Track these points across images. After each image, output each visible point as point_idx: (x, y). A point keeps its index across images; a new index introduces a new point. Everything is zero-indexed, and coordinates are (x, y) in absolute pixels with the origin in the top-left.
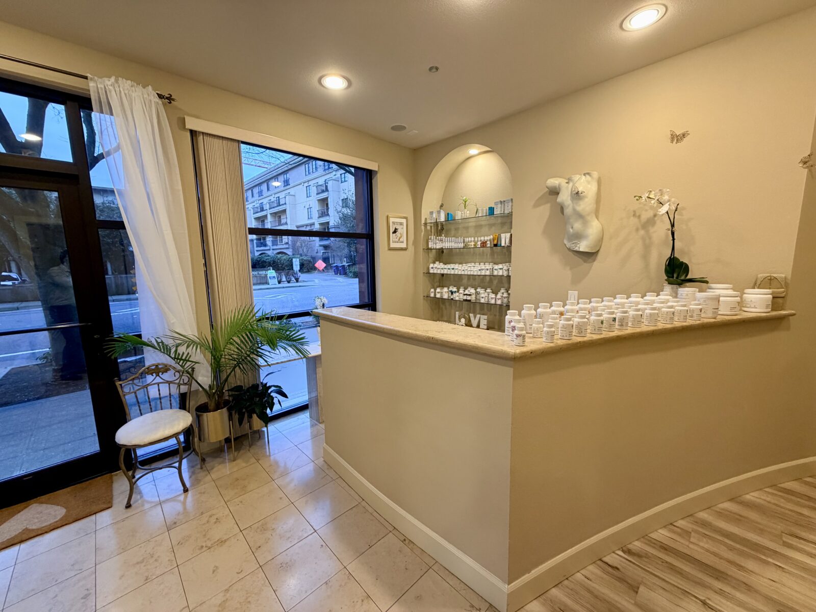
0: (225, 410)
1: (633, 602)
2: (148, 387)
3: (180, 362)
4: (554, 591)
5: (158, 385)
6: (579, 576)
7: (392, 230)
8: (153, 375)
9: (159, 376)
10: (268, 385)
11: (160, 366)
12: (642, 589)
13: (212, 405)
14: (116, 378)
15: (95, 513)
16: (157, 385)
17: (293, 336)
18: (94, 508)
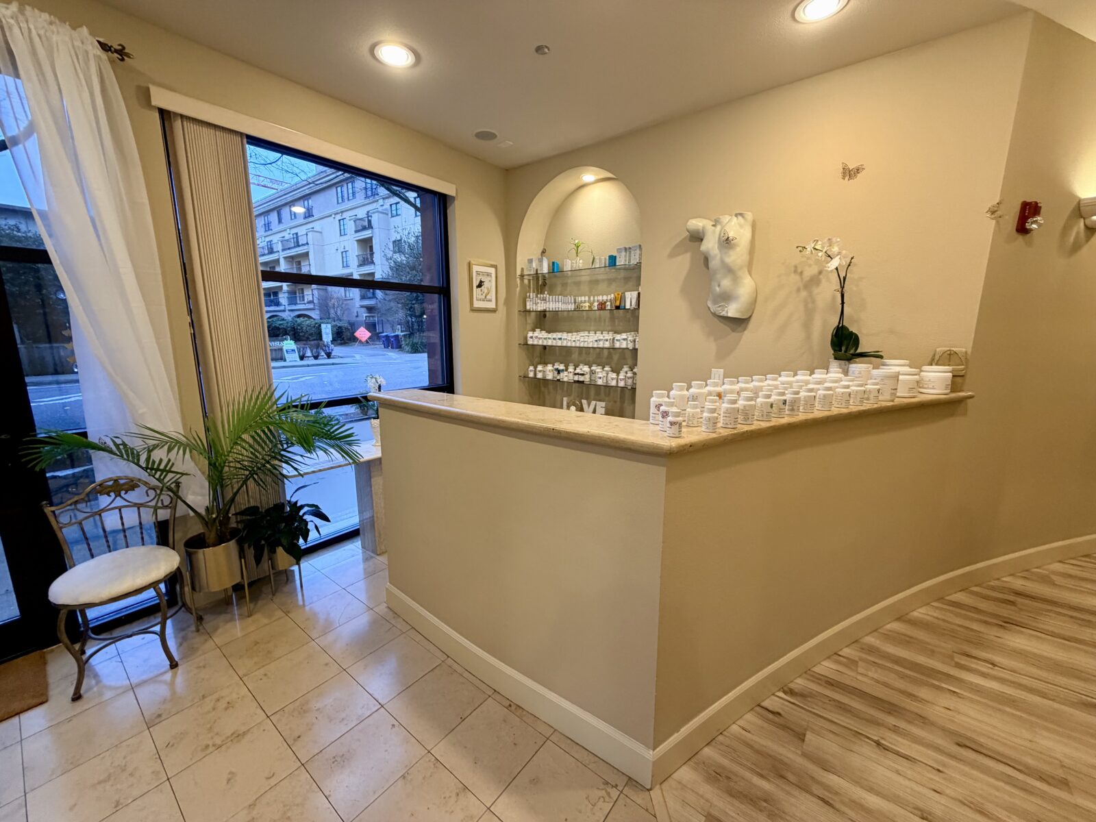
0: (232, 544)
1: (800, 753)
2: (102, 514)
3: (155, 473)
4: (707, 751)
5: (120, 510)
6: (735, 728)
7: (475, 283)
8: (109, 496)
9: (120, 496)
10: (299, 504)
11: (122, 482)
12: (809, 736)
13: (211, 536)
14: (45, 502)
15: (18, 714)
16: (117, 510)
17: (336, 433)
18: (16, 706)
